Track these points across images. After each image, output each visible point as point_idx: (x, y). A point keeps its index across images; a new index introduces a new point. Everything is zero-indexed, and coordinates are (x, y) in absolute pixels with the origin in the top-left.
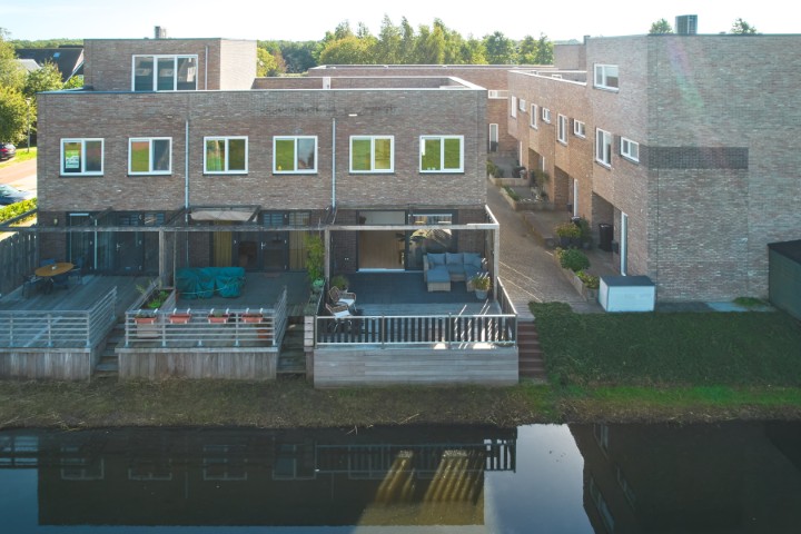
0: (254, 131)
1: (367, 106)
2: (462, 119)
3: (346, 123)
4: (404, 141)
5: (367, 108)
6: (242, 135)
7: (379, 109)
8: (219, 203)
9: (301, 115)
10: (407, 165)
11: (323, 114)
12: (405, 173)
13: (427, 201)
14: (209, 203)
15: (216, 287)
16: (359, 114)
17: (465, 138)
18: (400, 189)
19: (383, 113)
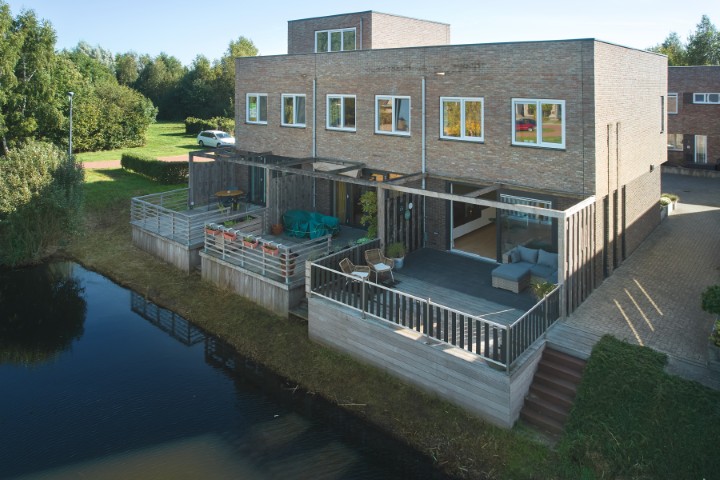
0: (360, 90)
1: (456, 63)
2: (560, 79)
3: (435, 82)
4: (493, 104)
5: (455, 66)
6: (352, 93)
7: (467, 67)
8: (335, 156)
9: (396, 73)
10: (498, 134)
11: (415, 73)
12: (495, 144)
13: (520, 181)
14: (328, 156)
15: (308, 230)
16: (447, 73)
17: (567, 103)
18: (489, 161)
19: (471, 71)
